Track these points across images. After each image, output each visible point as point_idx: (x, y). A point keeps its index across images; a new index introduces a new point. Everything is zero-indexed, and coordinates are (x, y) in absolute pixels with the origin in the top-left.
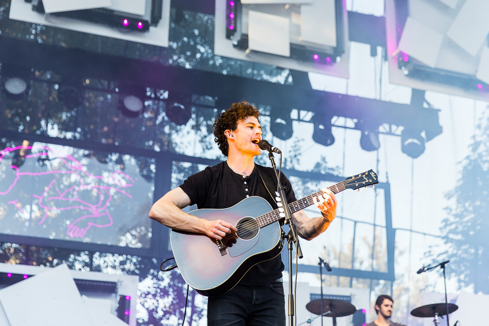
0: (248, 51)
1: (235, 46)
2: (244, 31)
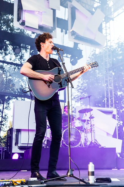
0: (25, 26)
1: (20, 24)
2: (23, 19)
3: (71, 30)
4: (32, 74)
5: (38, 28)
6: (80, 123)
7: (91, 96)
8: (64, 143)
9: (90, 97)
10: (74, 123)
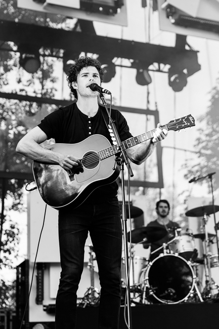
3: (164, 5)
4: (35, 154)
6: (189, 242)
7: (214, 173)
8: (151, 293)
9: (213, 176)
10: (175, 243)
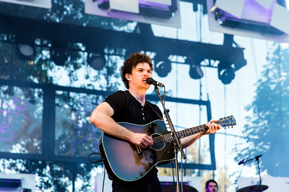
0: (109, 10)
1: (99, 7)
3: (213, 9)
5: (137, 11)
